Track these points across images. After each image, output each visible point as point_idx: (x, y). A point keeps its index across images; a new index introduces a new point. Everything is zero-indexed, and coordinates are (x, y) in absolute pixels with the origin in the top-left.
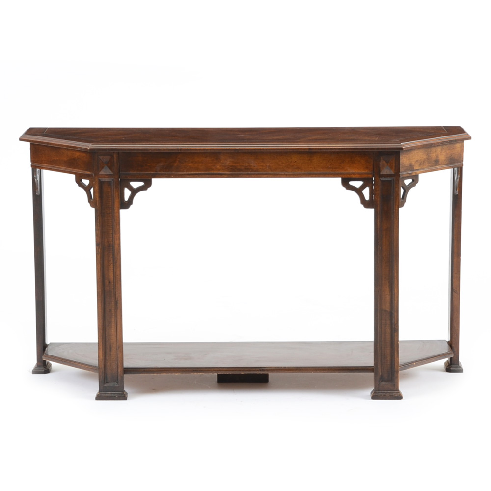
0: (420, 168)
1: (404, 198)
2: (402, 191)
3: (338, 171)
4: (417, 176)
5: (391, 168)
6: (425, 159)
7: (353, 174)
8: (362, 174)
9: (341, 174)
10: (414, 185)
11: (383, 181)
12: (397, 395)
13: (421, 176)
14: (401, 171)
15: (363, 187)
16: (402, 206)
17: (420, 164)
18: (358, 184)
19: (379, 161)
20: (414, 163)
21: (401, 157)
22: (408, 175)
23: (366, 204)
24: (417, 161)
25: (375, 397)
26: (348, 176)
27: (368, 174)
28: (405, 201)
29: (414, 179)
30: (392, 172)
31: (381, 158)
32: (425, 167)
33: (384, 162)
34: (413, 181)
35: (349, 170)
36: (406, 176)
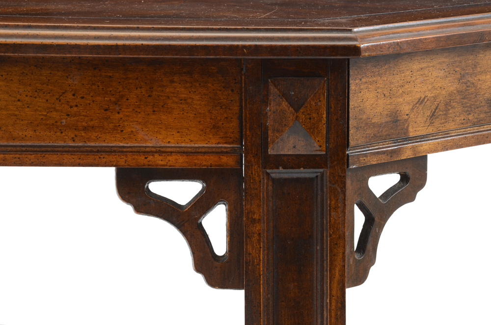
0: (430, 130)
1: (369, 246)
2: (359, 219)
3: (97, 139)
4: (420, 163)
5: (312, 130)
6: (451, 94)
7: (160, 151)
8: (196, 152)
11: (280, 183)
13: (437, 163)
14: (352, 143)
15: (202, 204)
16: (360, 278)
17: (433, 116)
19: (266, 102)
20: (406, 109)
21: (352, 87)
22: (384, 159)
24: (421, 101)
26: (141, 160)
27: (221, 153)
28: (372, 261)
29: (409, 172)
30: (313, 146)
31: (273, 90)
32: (451, 125)
33: (285, 104)
34: (404, 178)
35: (141, 135)
36: (374, 161)
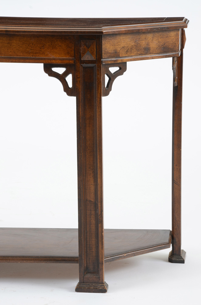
0: (126, 55)
2: (107, 79)
3: (38, 56)
4: (125, 64)
5: (92, 54)
6: (132, 46)
7: (54, 59)
8: (63, 59)
9: (42, 59)
10: (122, 74)
11: (85, 68)
12: (101, 288)
13: (130, 65)
14: (103, 57)
15: (66, 74)
17: (127, 51)
18: (61, 71)
19: (81, 46)
20: (119, 49)
21: (103, 43)
22: (113, 62)
23: (69, 91)
24: (123, 47)
25: (79, 289)
26: (49, 61)
27: (70, 60)
28: (111, 90)
29: (121, 67)
30: (93, 58)
31: (82, 43)
32: (133, 54)
33: (85, 47)
34: (120, 69)
35: (49, 55)
36: (110, 63)
